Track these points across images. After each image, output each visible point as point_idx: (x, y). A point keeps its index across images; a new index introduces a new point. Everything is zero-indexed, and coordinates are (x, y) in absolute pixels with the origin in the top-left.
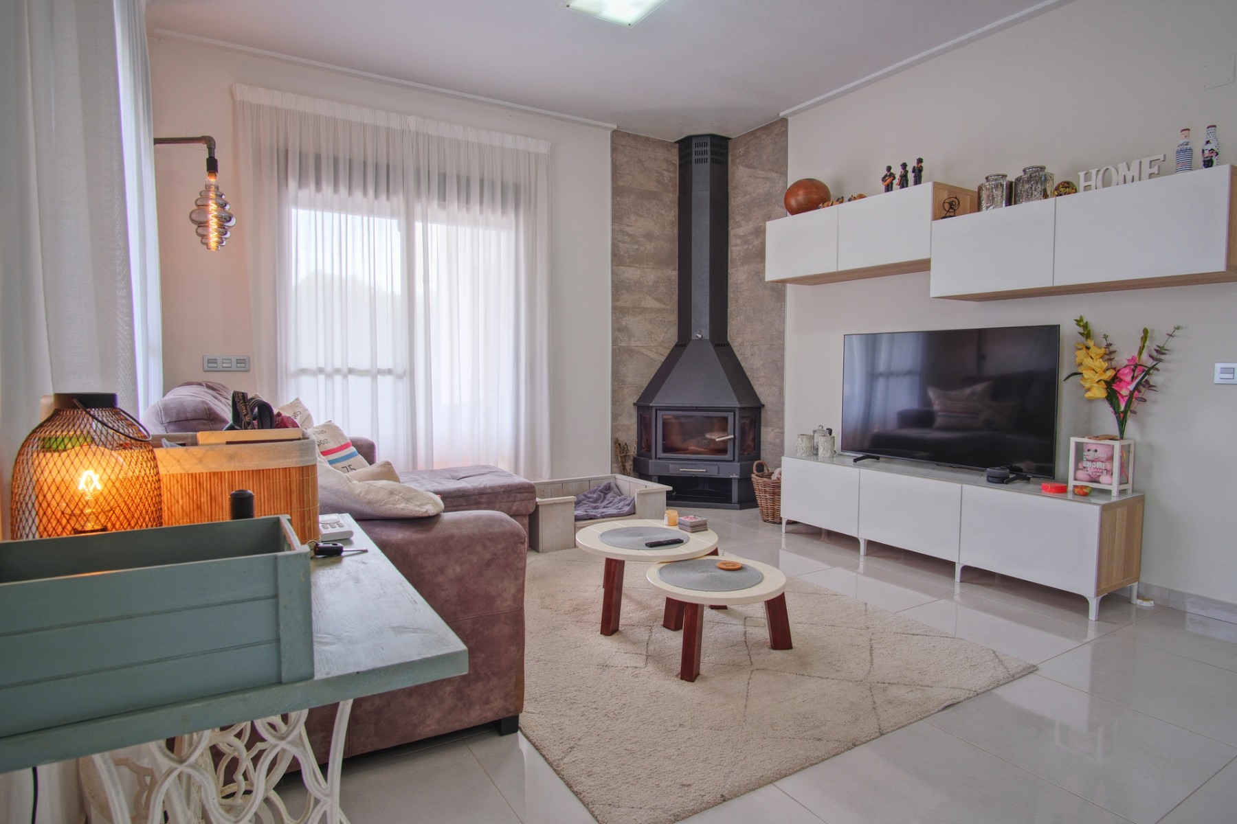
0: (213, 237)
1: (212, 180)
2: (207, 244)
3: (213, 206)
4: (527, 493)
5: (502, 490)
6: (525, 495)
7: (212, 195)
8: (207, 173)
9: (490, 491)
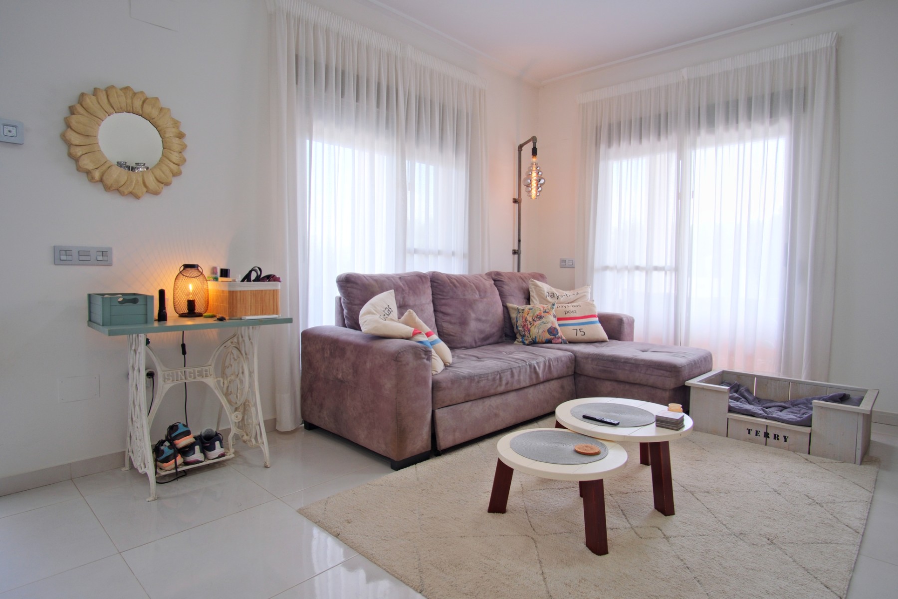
0: (534, 192)
1: (534, 160)
2: (530, 196)
3: (534, 175)
4: (664, 370)
5: (643, 363)
6: (662, 372)
7: (534, 168)
8: (532, 156)
9: (633, 362)
